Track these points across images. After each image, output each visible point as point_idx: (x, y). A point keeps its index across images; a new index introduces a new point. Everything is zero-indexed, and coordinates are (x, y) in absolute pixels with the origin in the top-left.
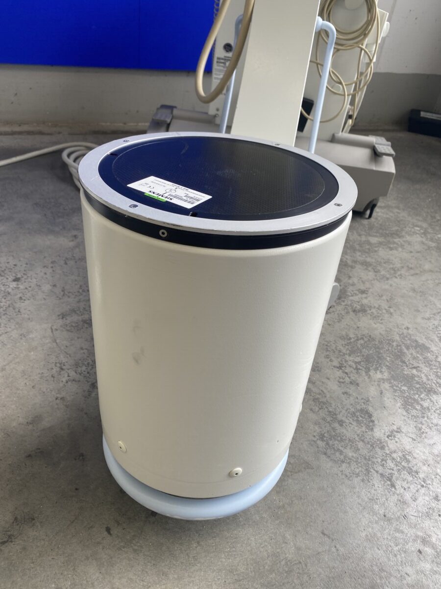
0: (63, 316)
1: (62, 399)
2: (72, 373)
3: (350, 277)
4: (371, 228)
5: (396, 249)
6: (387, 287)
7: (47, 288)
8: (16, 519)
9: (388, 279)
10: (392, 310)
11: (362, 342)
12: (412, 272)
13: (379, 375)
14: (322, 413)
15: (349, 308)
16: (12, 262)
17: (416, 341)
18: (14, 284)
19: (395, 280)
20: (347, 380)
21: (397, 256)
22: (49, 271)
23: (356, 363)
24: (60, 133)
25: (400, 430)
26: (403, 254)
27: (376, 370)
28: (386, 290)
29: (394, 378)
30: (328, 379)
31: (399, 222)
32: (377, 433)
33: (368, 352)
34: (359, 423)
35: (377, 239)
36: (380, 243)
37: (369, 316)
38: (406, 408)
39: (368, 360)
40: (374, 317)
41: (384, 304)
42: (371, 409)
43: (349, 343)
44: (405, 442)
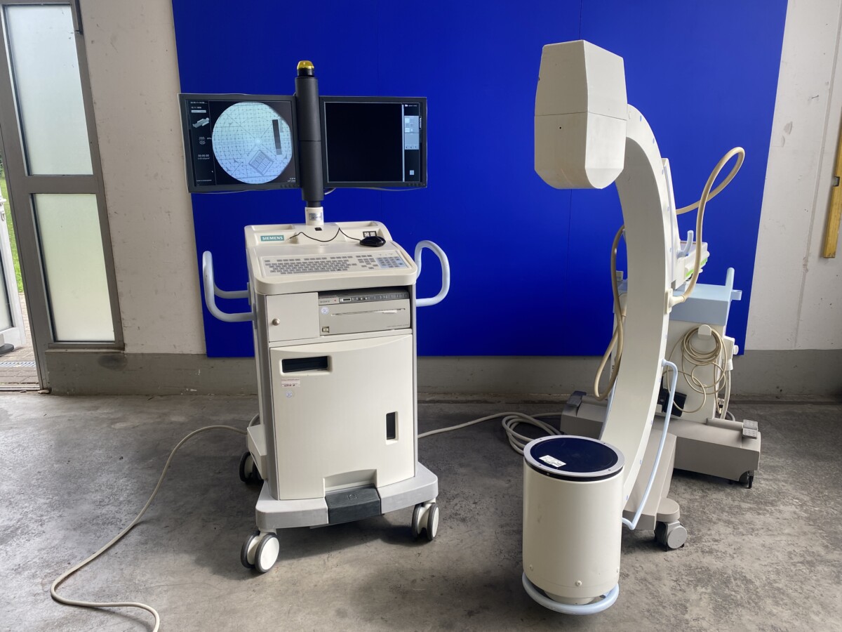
0: (502, 526)
1: (501, 566)
2: (507, 556)
3: (709, 530)
4: (748, 496)
5: (764, 514)
6: (739, 540)
7: (492, 510)
8: (481, 607)
9: (743, 535)
10: (735, 556)
11: (700, 570)
12: (770, 533)
13: (704, 590)
14: (653, 601)
15: (699, 550)
16: (472, 493)
17: (745, 577)
18: (474, 506)
19: (750, 536)
20: (678, 588)
21: (759, 520)
22: (493, 500)
23: (689, 581)
24: (499, 402)
25: (703, 618)
26: (769, 519)
27: (702, 587)
28: (737, 542)
29: (714, 593)
30: (665, 585)
31: (779, 493)
32: (687, 616)
33: (701, 576)
34: (676, 610)
35: (749, 505)
36: (751, 508)
37: (713, 557)
38: (714, 609)
39: (699, 580)
40: (717, 558)
41: (730, 551)
42: (688, 605)
43: (690, 570)
44: (704, 624)
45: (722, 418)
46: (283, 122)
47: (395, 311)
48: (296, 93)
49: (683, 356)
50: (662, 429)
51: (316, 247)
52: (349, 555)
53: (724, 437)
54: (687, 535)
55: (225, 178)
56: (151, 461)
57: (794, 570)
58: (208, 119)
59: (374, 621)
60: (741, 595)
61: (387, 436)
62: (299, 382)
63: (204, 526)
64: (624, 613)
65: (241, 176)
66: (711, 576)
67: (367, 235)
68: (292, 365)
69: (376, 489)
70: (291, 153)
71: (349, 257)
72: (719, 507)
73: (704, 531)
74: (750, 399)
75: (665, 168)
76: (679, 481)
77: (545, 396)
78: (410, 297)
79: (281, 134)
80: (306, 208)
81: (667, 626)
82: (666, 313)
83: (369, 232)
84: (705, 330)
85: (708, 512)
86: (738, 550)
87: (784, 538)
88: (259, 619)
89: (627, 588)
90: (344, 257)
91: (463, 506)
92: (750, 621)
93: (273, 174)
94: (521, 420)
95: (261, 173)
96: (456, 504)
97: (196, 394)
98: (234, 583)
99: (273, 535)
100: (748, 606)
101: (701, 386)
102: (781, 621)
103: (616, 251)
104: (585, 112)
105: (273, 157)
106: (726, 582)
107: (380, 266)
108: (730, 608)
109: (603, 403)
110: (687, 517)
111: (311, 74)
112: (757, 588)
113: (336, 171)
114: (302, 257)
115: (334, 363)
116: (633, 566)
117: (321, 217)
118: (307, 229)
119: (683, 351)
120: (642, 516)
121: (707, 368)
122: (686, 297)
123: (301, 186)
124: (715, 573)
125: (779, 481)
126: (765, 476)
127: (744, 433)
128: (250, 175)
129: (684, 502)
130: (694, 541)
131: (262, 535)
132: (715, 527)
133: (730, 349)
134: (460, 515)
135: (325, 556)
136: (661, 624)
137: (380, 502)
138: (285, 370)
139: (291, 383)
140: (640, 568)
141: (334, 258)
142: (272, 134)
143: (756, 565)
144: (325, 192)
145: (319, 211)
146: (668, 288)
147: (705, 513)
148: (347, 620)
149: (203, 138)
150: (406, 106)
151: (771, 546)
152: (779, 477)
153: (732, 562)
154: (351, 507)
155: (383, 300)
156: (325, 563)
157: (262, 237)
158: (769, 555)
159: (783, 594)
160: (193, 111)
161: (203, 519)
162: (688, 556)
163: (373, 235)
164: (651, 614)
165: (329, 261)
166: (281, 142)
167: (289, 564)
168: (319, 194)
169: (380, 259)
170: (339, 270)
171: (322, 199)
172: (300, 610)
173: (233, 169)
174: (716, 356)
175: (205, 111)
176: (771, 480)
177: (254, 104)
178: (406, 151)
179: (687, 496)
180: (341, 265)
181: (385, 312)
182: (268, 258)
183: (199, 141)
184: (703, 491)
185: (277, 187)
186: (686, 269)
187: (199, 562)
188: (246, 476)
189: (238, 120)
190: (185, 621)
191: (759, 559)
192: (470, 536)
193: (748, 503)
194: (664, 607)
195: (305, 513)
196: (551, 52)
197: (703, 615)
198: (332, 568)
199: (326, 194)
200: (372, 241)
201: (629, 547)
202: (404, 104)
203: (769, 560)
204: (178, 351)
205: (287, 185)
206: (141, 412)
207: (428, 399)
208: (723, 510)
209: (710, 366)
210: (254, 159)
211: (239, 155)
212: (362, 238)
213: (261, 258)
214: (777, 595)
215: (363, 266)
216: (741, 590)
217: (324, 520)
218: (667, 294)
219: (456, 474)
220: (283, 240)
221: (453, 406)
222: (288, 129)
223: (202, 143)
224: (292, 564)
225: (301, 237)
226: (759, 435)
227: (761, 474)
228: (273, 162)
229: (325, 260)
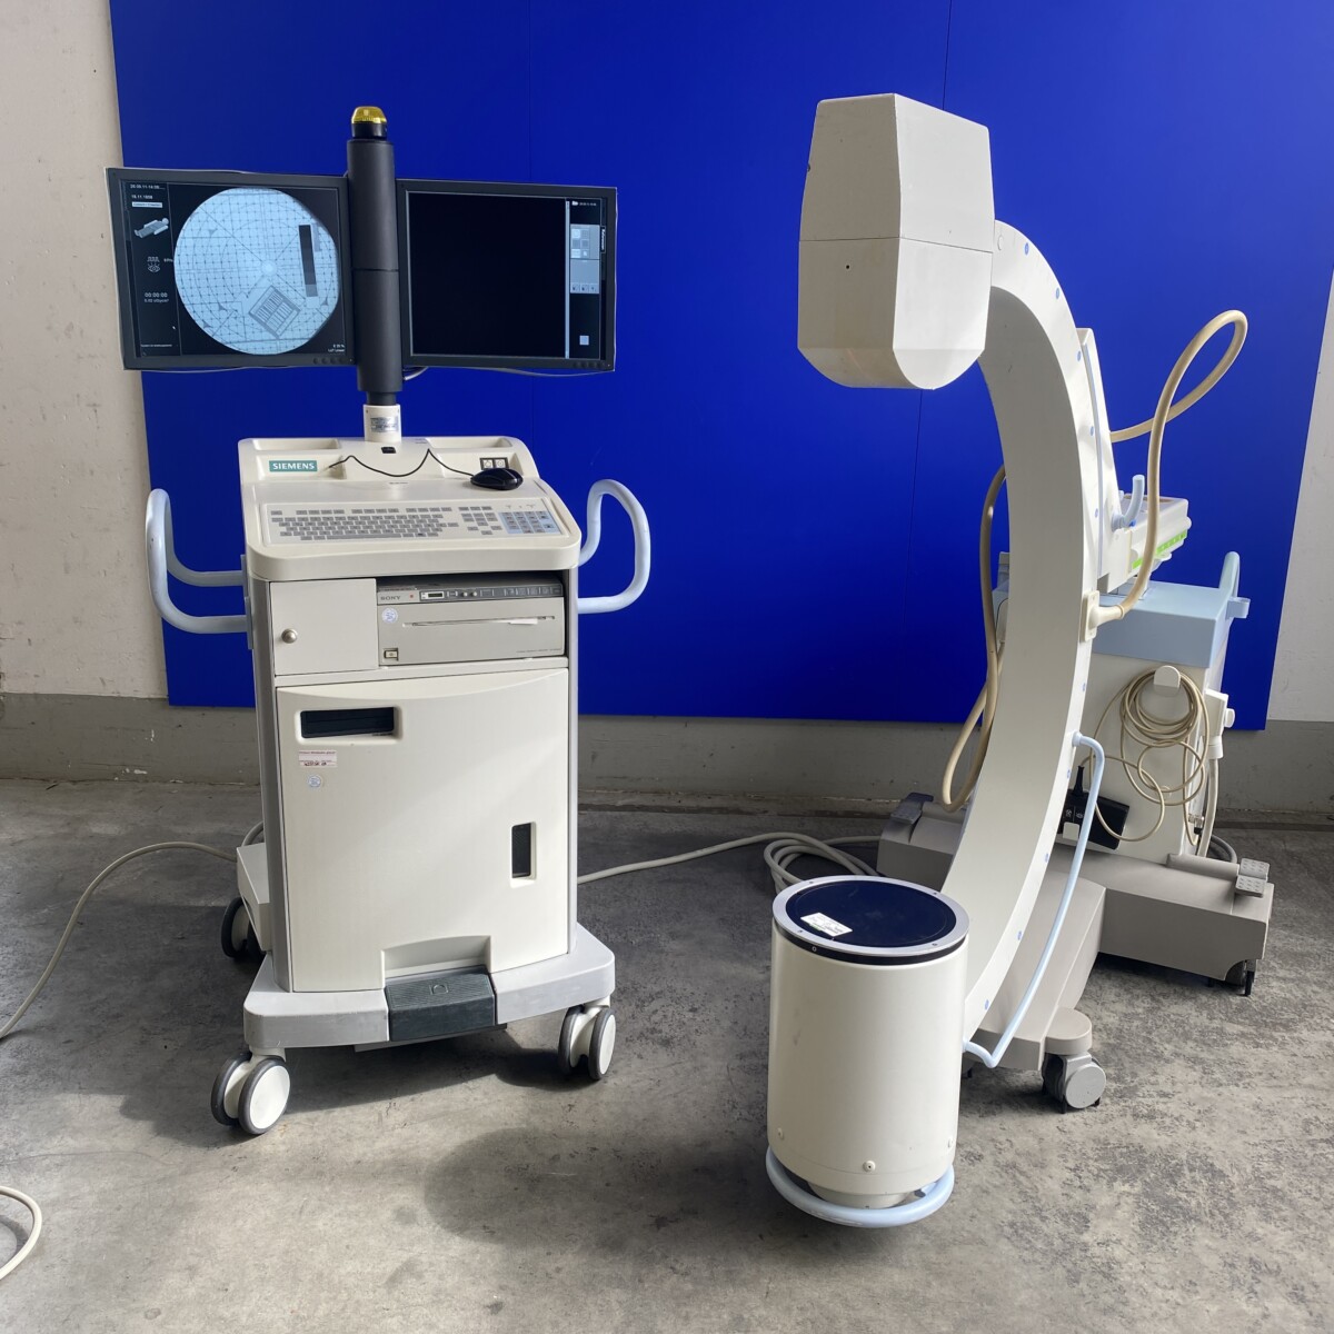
0: (742, 1057)
1: (732, 1133)
2: (745, 1113)
3: (1155, 1073)
4: (1240, 1010)
5: (1267, 1047)
6: (1211, 1095)
7: (726, 1024)
8: (682, 1210)
9: (1221, 1085)
11: (1125, 1150)
12: (1275, 1082)
13: (1126, 1188)
15: (1129, 1112)
16: (690, 989)
17: (1212, 1165)
18: (691, 1015)
19: (1235, 1089)
20: (1077, 1183)
21: (1255, 1058)
22: (731, 1005)
23: (1100, 1170)
24: (766, 812)
25: (1119, 1242)
26: (1276, 1056)
27: (1124, 1182)
28: (1205, 1099)
29: (1147, 1195)
30: (1051, 1177)
31: (1305, 1007)
32: (1086, 1237)
33: (1125, 1162)
34: (1068, 1224)
35: (1241, 1028)
36: (1243, 1035)
37: (1155, 1125)
38: (1142, 1225)
39: (1120, 1170)
40: (1162, 1127)
41: (1190, 1115)
42: (1091, 1216)
43: (1104, 1148)
44: (1119, 1253)
45: (1202, 855)
46: (322, 231)
47: (534, 621)
48: (349, 172)
49: (1123, 727)
50: (1068, 871)
51: (381, 487)
52: (432, 1104)
53: (1200, 892)
54: (1105, 1083)
55: (200, 342)
56: (46, 910)
57: (1310, 1154)
58: (165, 221)
59: (468, 1232)
60: (1199, 1199)
61: (514, 872)
62: (334, 758)
63: (142, 1043)
64: (963, 1229)
65: (234, 338)
66: (1145, 1161)
67: (489, 465)
68: (321, 723)
69: (489, 975)
70: (336, 293)
71: (444, 509)
72: (1181, 1030)
73: (1144, 1075)
74: (1275, 819)
75: (1084, 350)
76: (1109, 977)
77: (860, 803)
78: (565, 595)
79: (315, 254)
80: (365, 406)
81: (1044, 1253)
82: (1082, 639)
83: (493, 459)
84: (1169, 676)
85: (1156, 1039)
86: (1207, 1115)
87: (1300, 1092)
88: (240, 1223)
89: (976, 1181)
90: (433, 510)
91: (670, 1015)
92: (1209, 1248)
93: (297, 334)
94: (804, 849)
95: (274, 333)
96: (655, 1012)
97: (145, 779)
98: (196, 1153)
99: (278, 1060)
100: (1210, 1221)
101: (1155, 789)
102: (1271, 1250)
103: (991, 512)
104: (894, 238)
105: (299, 302)
106: (1173, 1175)
107: (504, 530)
108: (1173, 1223)
109: (956, 818)
110: (1114, 1048)
111: (380, 134)
112: (1233, 1188)
113: (428, 333)
114: (348, 507)
115: (406, 722)
116: (993, 1140)
117: (395, 425)
118: (366, 450)
119: (1124, 717)
120: (1014, 1040)
121: (1171, 753)
122: (1126, 609)
123: (356, 361)
124: (1153, 1156)
125: (1308, 981)
126: (1282, 973)
127: (1237, 886)
128: (250, 336)
129: (1112, 1020)
130: (1120, 1095)
131: (255, 1060)
132: (1168, 1069)
133: (1218, 715)
134: (660, 1032)
135: (381, 1106)
136: (1033, 1249)
137: (493, 1001)
138: (307, 733)
139: (319, 758)
140: (1007, 1145)
141: (413, 510)
142: (297, 254)
143: (1238, 1144)
144: (404, 374)
145: (392, 413)
146: (1089, 589)
147: (1150, 1041)
148: (416, 1230)
149: (156, 259)
150: (575, 203)
151: (1272, 1108)
152: (1308, 974)
153: (1191, 1136)
154: (434, 1008)
155: (510, 597)
156: (381, 1119)
157: (271, 463)
158: (1265, 1126)
159: (1282, 1199)
160: (134, 204)
161: (143, 1029)
162: (1104, 1122)
163: (500, 465)
164: (1017, 1231)
165: (402, 517)
166: (317, 271)
167: (309, 1120)
168: (393, 378)
169: (507, 516)
170: (420, 535)
171: (399, 389)
172: (323, 1209)
173: (215, 324)
174: (1189, 728)
175: (160, 205)
176: (1293, 980)
177: (261, 191)
178: (571, 295)
179: (1120, 1007)
180: (425, 525)
181: (513, 622)
182: (276, 506)
183: (146, 264)
184: (1153, 999)
185: (307, 361)
186: (1133, 554)
187: (128, 1111)
188: (236, 945)
189: (228, 225)
190: (93, 1223)
191: (1244, 1132)
192: (677, 1074)
193: (1239, 1023)
194: (1044, 1219)
195: (341, 1019)
196: (833, 113)
197: (1118, 1236)
198: (393, 1129)
199: (407, 378)
200: (497, 478)
201: (991, 1103)
202: (571, 201)
203: (1263, 1135)
204: (108, 692)
205: (328, 359)
206: (30, 813)
207: (620, 803)
208: (1186, 1037)
209: (1176, 750)
210: (260, 303)
211: (229, 296)
212: (477, 470)
213: (265, 507)
214: (1269, 1200)
215: (471, 529)
216: (1200, 1191)
217: (381, 1034)
218: (1086, 601)
219: (662, 951)
220: (315, 470)
221: (668, 817)
222: (332, 245)
223: (156, 269)
224: (316, 1119)
225: (350, 466)
226: (1269, 890)
227: (1273, 969)
228: (299, 311)
229: (395, 514)
